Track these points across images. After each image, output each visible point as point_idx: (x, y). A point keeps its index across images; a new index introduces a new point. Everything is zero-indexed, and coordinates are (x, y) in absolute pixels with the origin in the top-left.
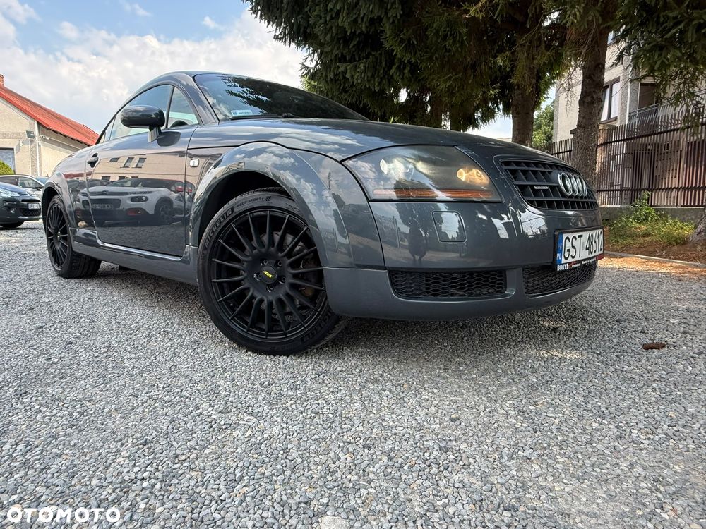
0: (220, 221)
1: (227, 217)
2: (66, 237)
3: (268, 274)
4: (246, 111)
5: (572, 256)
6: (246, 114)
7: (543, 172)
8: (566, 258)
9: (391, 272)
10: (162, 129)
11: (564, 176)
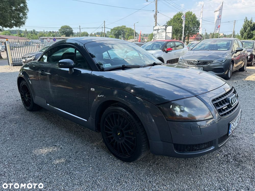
2: (30, 95)
4: (108, 64)
5: (233, 128)
6: (109, 66)
7: (225, 99)
8: (231, 130)
9: (174, 144)
10: (74, 68)
11: (231, 99)
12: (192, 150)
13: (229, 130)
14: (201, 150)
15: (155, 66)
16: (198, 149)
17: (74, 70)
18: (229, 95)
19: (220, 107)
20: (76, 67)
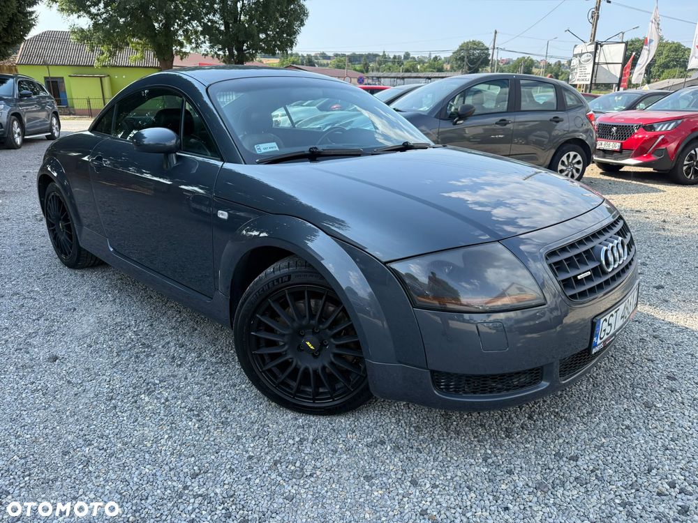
0: (274, 283)
1: (282, 282)
2: (70, 224)
3: (310, 345)
4: (270, 144)
5: (607, 331)
6: (271, 150)
7: (586, 252)
8: (601, 339)
9: (433, 372)
10: (177, 154)
11: (606, 251)
12: (482, 390)
13: (595, 339)
14: (507, 390)
15: (409, 152)
16: (499, 389)
17: (179, 158)
18: (602, 239)
19: (568, 272)
20: (186, 151)
